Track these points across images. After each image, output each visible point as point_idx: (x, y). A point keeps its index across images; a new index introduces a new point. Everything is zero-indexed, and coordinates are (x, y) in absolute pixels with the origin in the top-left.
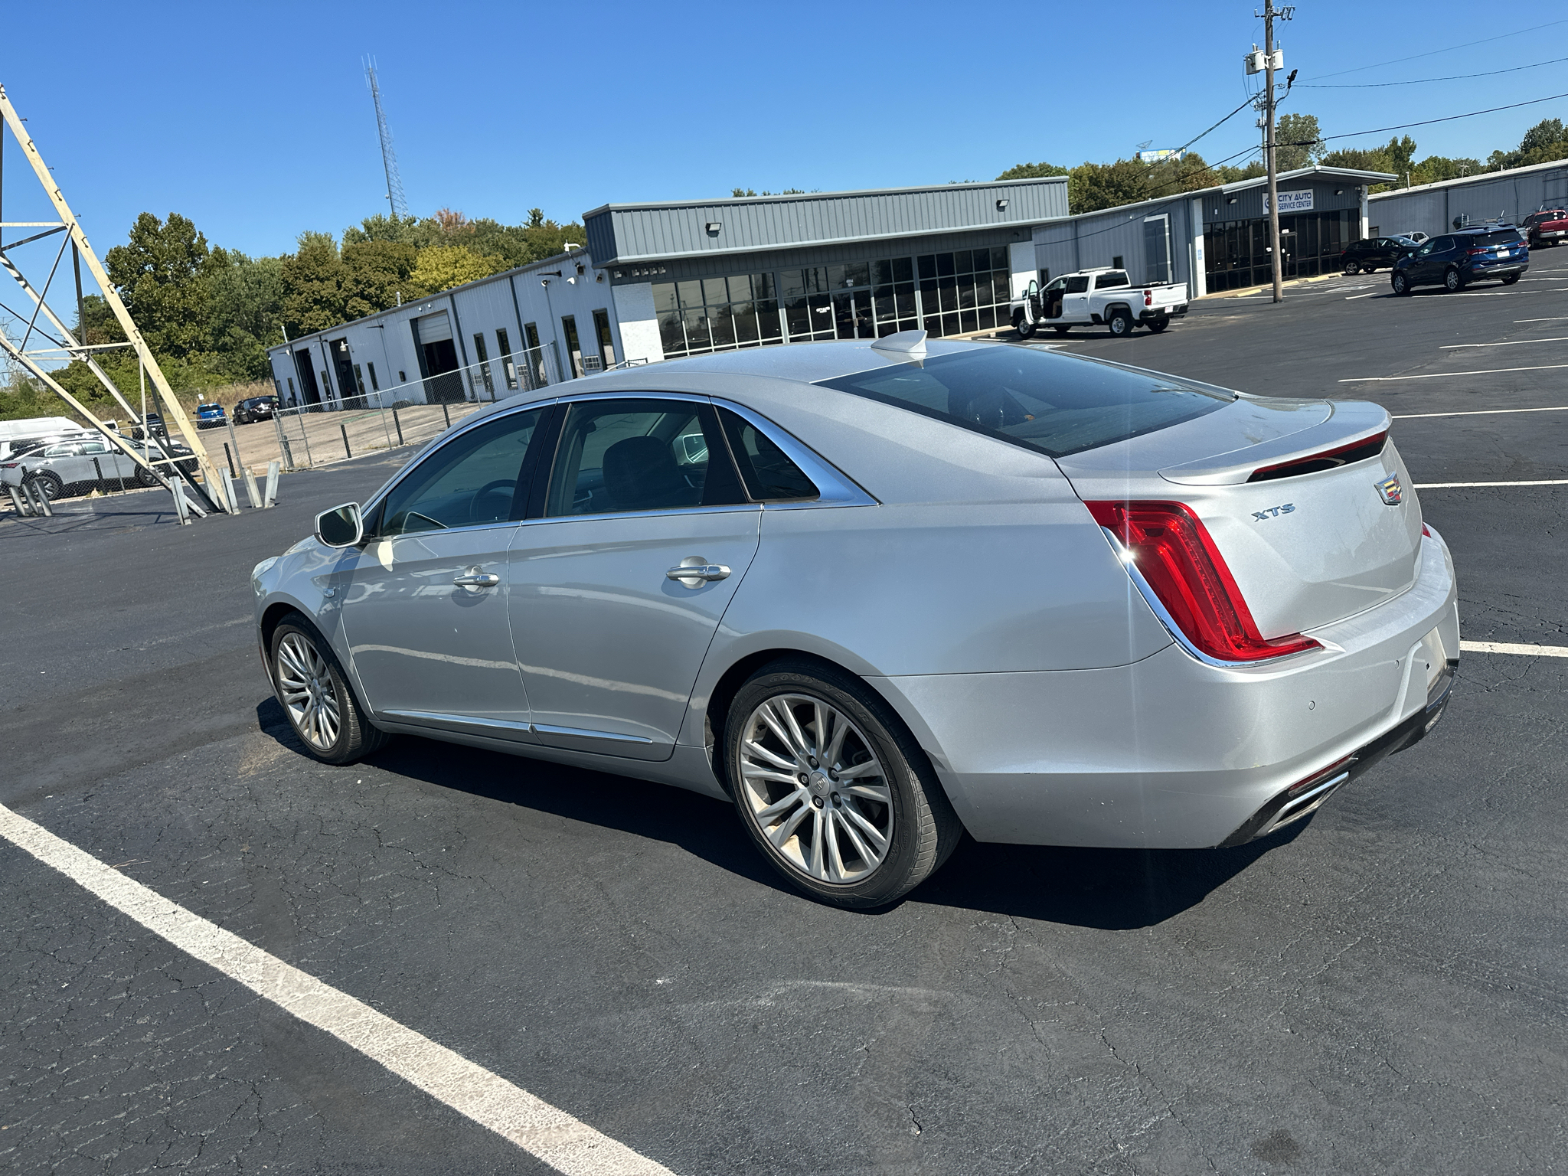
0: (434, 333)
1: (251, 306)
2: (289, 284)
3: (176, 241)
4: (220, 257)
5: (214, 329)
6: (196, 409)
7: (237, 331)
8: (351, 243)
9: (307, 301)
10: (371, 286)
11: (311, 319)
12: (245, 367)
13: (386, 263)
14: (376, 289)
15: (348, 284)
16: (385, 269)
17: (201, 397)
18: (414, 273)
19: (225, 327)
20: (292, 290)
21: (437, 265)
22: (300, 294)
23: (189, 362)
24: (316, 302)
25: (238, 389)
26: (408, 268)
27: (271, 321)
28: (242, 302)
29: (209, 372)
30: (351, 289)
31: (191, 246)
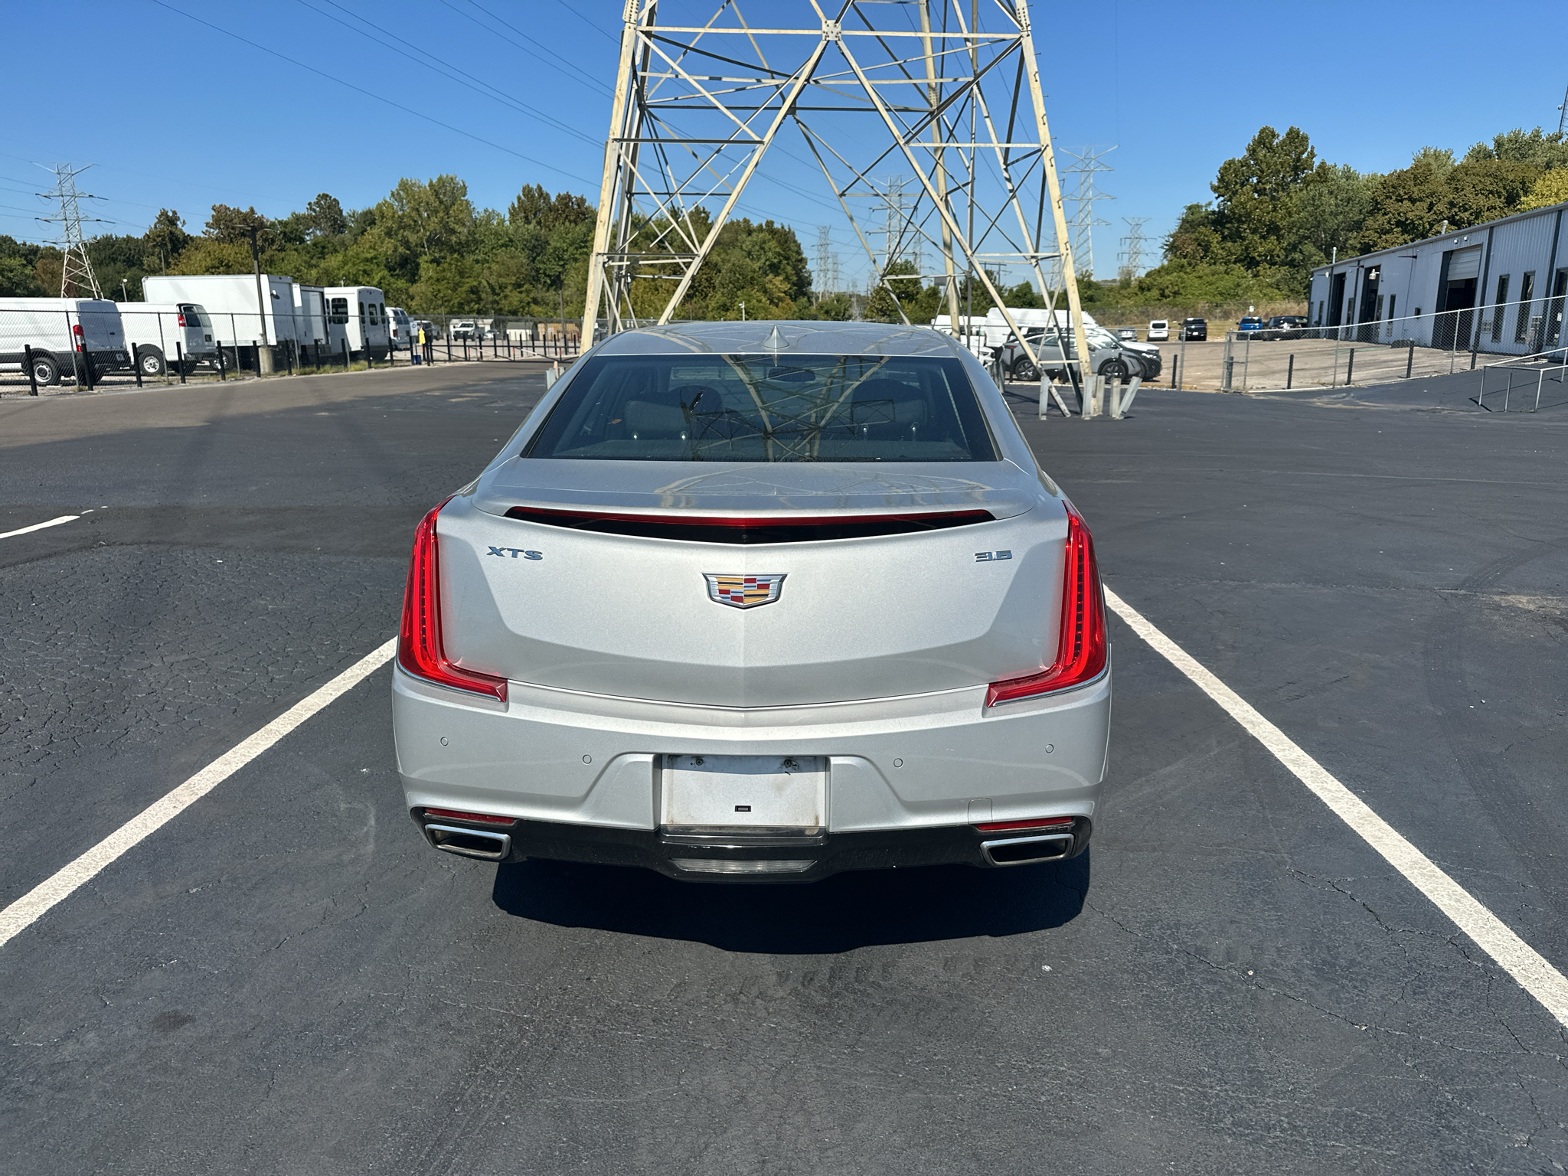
0: (1465, 269)
1: (1332, 223)
2: (1377, 203)
3: (1286, 155)
4: (1324, 173)
5: (1289, 245)
6: (1239, 321)
7: (1309, 248)
8: (1472, 161)
9: (1389, 222)
10: (1466, 210)
11: (1387, 241)
12: (1304, 285)
13: (1495, 186)
14: (1471, 214)
15: (1440, 207)
16: (1491, 192)
17: (1252, 309)
18: (1525, 199)
19: (1300, 243)
20: (1379, 210)
21: (1559, 190)
22: (1385, 214)
23: (1255, 276)
24: (1399, 224)
25: (1289, 306)
26: (1521, 192)
27: (1346, 240)
28: (1324, 219)
29: (1270, 285)
30: (1441, 213)
31: (1299, 159)
